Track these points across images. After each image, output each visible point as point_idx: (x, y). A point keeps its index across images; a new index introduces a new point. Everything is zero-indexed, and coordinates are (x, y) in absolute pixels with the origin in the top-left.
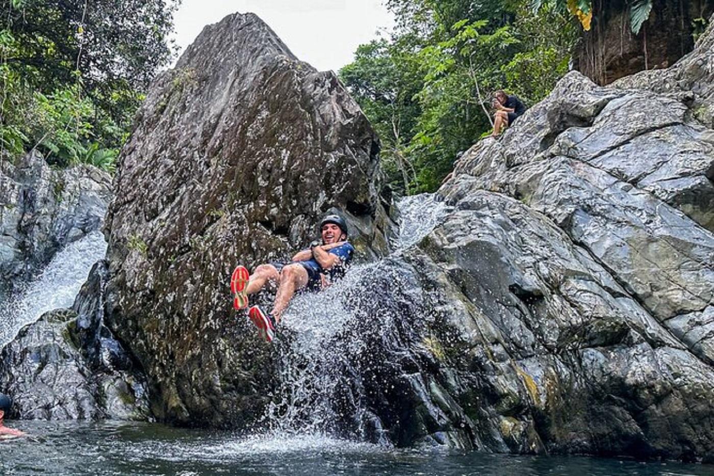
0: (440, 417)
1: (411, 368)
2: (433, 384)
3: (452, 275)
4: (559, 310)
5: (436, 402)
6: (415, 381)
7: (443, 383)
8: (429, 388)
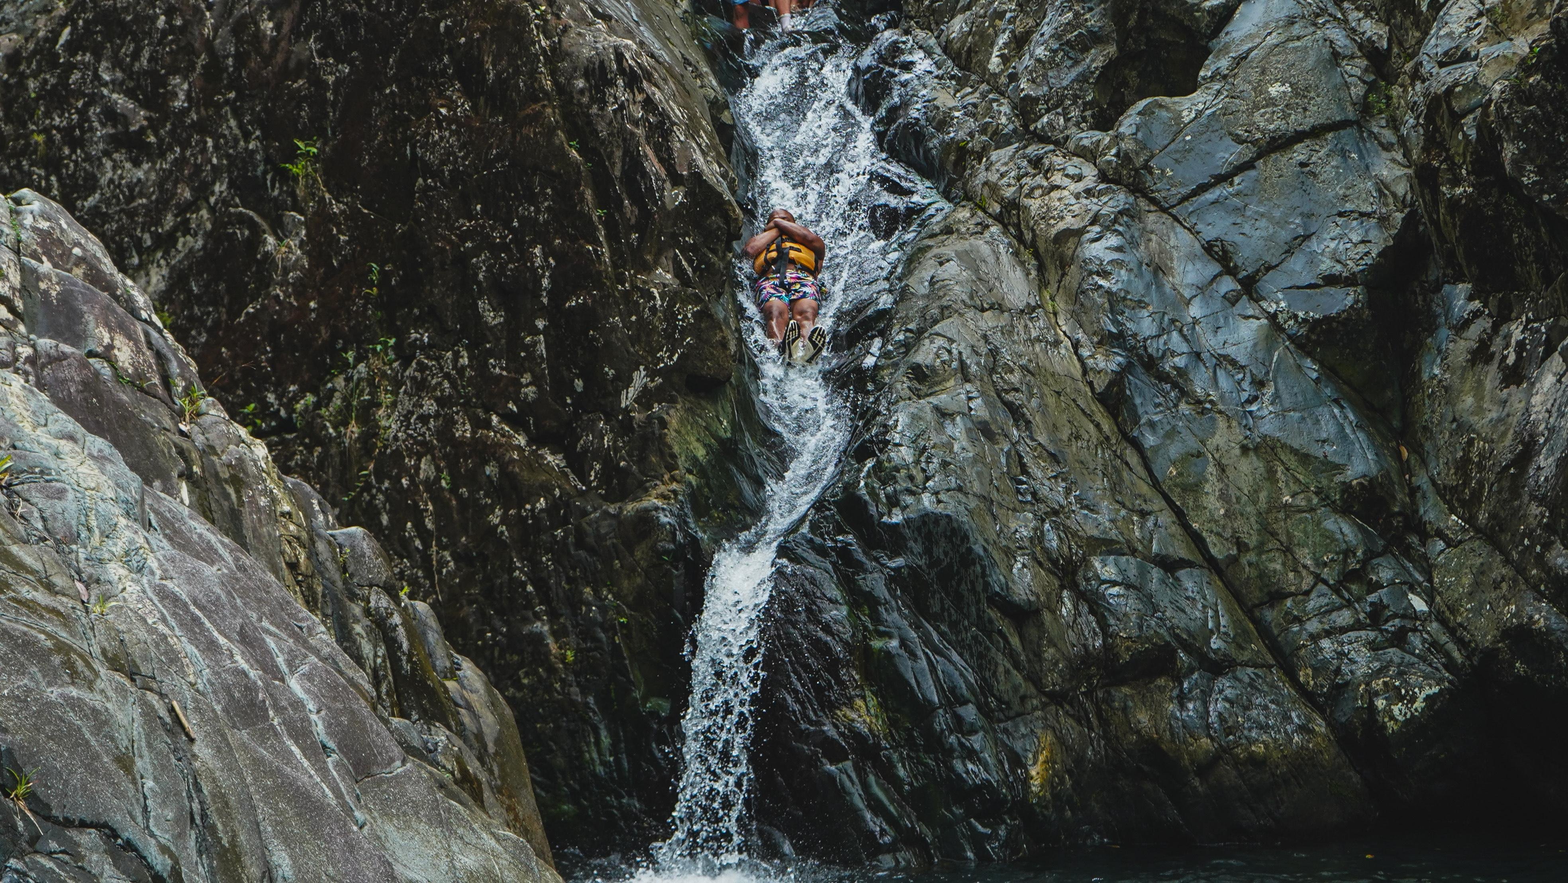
0: (883, 832)
1: (836, 754)
2: (872, 779)
3: (895, 579)
4: (1068, 624)
5: (877, 808)
6: (844, 777)
7: (887, 773)
8: (865, 786)
